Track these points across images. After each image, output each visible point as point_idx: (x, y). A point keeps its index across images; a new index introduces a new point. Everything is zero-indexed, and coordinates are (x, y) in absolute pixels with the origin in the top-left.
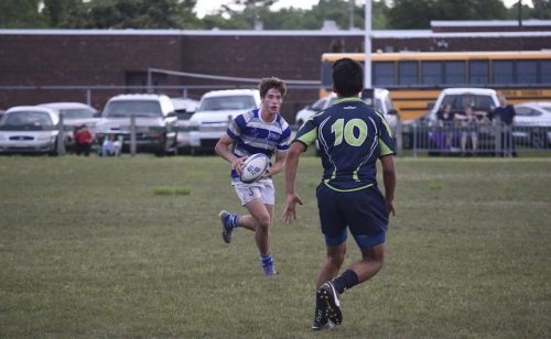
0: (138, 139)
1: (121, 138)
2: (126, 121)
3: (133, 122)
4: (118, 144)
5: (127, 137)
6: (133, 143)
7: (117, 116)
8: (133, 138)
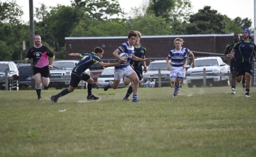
0: (162, 80)
1: (155, 80)
2: (157, 72)
3: (159, 72)
4: (154, 83)
5: (157, 79)
6: (160, 82)
7: (153, 70)
8: (160, 80)
